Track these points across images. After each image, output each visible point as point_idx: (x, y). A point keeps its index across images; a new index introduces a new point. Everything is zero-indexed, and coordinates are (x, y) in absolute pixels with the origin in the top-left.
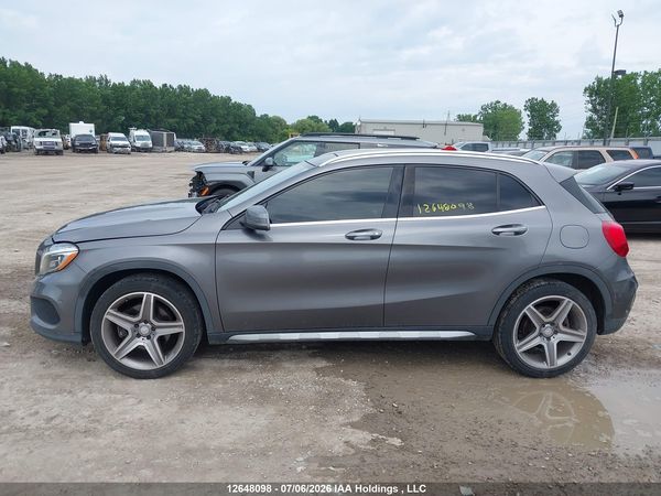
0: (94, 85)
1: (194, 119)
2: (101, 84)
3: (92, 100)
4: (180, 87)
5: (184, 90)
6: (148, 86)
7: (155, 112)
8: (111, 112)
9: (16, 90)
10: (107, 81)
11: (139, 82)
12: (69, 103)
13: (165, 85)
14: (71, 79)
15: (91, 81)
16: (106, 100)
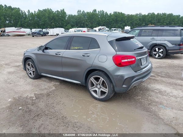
0: (138, 16)
1: (166, 23)
2: (139, 15)
3: (136, 20)
4: (163, 14)
5: (164, 14)
6: (153, 14)
7: (154, 22)
8: (141, 23)
9: (118, 19)
10: (141, 14)
11: (150, 13)
12: (130, 21)
13: (158, 13)
14: (132, 15)
15: (137, 15)
16: (140, 19)
